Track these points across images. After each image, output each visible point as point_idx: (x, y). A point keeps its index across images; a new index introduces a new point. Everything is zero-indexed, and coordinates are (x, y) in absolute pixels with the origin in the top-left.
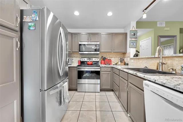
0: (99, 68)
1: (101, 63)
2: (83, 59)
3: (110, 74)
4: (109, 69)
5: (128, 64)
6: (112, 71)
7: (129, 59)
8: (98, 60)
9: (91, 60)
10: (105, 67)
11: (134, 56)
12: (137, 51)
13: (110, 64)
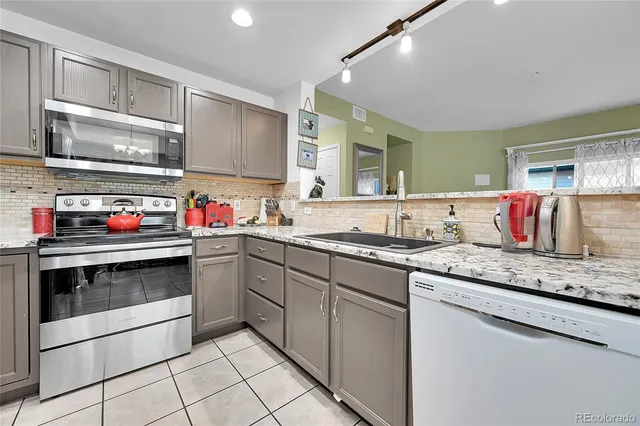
0: (190, 241)
1: (188, 221)
2: (77, 199)
3: (235, 263)
4: (232, 245)
5: (290, 222)
6: (241, 253)
7: (294, 203)
8: (172, 208)
9: (132, 209)
10: (215, 236)
11: (311, 196)
12: (319, 180)
13: (226, 225)
